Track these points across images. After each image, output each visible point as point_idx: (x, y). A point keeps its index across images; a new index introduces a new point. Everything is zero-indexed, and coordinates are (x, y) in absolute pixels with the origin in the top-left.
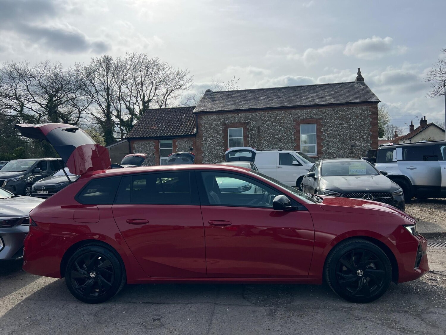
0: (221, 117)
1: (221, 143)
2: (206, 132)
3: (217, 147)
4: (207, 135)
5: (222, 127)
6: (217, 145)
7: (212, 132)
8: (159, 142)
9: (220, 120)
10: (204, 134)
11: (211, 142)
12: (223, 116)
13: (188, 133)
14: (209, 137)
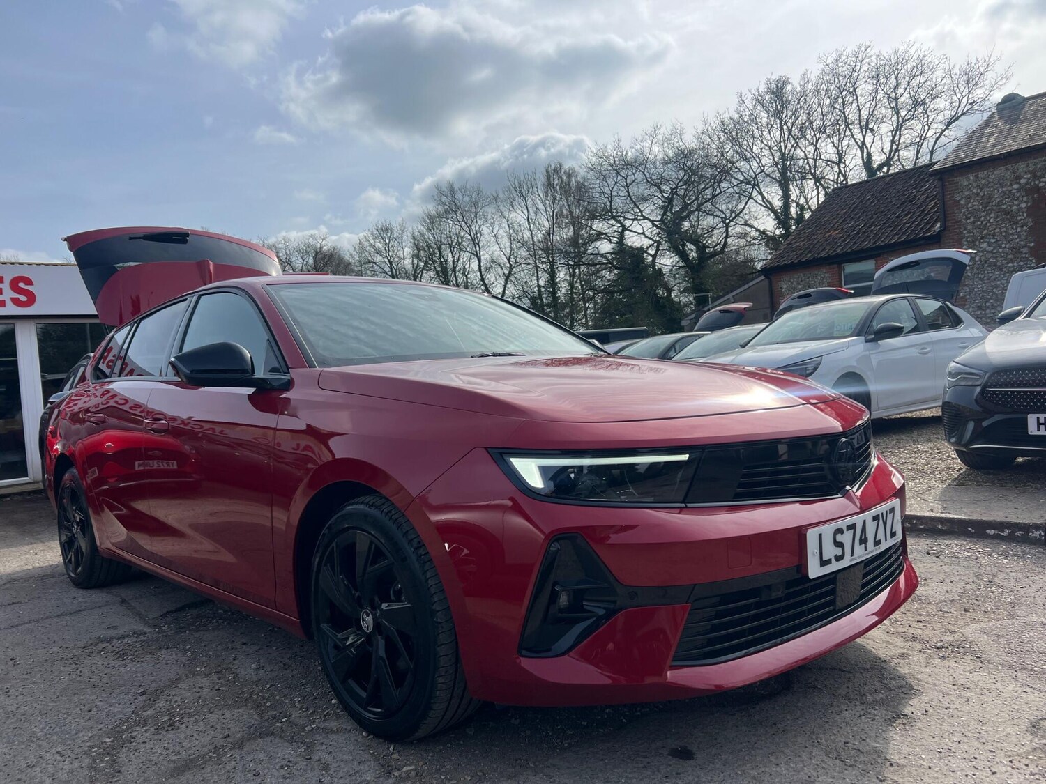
0: (1020, 170)
1: (1024, 250)
2: (974, 222)
3: (1010, 265)
4: (975, 231)
5: (1025, 199)
6: (1010, 257)
7: (991, 220)
8: (841, 270)
9: (1019, 178)
10: (965, 229)
11: (991, 252)
12: (1028, 165)
13: (917, 234)
14: (982, 238)
